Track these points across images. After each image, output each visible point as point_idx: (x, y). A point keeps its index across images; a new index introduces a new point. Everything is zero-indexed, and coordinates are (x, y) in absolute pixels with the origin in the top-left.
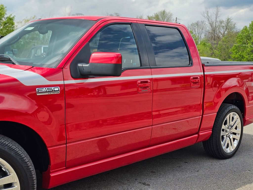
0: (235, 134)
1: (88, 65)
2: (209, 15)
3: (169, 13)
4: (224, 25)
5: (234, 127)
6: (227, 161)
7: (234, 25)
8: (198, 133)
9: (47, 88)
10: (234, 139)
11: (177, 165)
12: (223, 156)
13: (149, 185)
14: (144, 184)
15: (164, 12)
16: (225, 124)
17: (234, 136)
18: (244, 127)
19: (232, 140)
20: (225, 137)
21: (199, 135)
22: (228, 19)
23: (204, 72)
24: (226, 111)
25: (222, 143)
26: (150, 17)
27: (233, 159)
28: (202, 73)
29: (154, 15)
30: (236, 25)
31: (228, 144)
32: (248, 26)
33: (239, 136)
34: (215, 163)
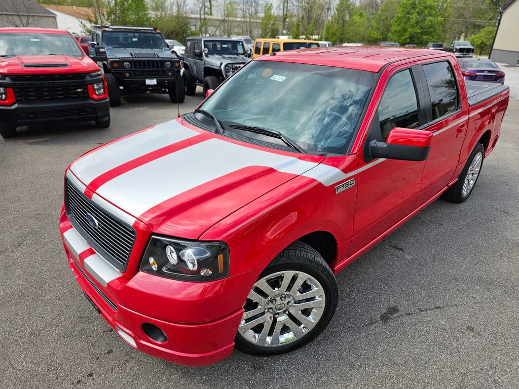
0: (473, 174)
1: (385, 146)
5: (475, 168)
8: (447, 185)
9: (344, 184)
10: (471, 180)
13: (402, 250)
14: (396, 247)
17: (473, 177)
19: (470, 182)
34: (453, 211)
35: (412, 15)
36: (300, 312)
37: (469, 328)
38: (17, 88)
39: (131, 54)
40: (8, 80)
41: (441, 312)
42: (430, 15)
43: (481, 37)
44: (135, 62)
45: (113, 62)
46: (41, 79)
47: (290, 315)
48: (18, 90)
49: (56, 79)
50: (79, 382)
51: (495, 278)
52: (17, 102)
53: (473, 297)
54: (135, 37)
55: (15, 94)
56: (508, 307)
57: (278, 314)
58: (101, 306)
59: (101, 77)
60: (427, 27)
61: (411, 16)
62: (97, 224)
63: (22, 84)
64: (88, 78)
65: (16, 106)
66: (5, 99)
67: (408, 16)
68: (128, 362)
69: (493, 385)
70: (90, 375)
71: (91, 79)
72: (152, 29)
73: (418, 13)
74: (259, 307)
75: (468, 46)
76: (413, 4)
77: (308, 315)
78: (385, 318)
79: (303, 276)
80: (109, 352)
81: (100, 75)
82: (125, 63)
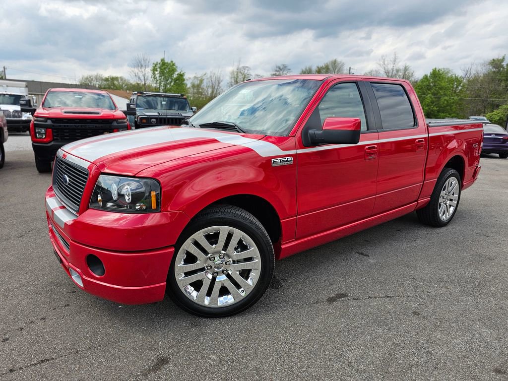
0: (451, 200)
1: (321, 132)
2: (386, 63)
3: (341, 62)
4: (401, 74)
5: (452, 193)
6: (443, 229)
7: (412, 74)
8: (417, 201)
9: (281, 159)
10: (450, 206)
11: (391, 233)
12: (439, 224)
13: (368, 256)
14: (362, 254)
15: (335, 61)
16: (444, 190)
17: (451, 203)
18: (462, 192)
19: (448, 207)
20: (442, 204)
21: (418, 203)
22: (405, 68)
23: (428, 133)
24: (446, 176)
25: (439, 210)
26: (319, 67)
27: (449, 228)
28: (426, 136)
29: (323, 65)
30: (414, 74)
31: (444, 211)
32: (429, 75)
33: (456, 202)
34: (431, 232)
35: (427, 95)
36: (238, 273)
37: (415, 313)
38: (55, 129)
39: (159, 113)
40: (49, 122)
41: (390, 300)
42: (445, 95)
43: (498, 113)
44: (161, 118)
45: (142, 119)
46: (76, 123)
47: (228, 276)
48: (55, 131)
49: (88, 123)
50: (32, 322)
51: (456, 280)
52: (54, 140)
53: (427, 292)
54: (164, 101)
55: (53, 134)
56: (462, 301)
57: (217, 273)
58: (64, 257)
59: (126, 124)
60: (443, 106)
61: (426, 97)
62: (68, 181)
63: (60, 126)
64: (115, 124)
65: (52, 143)
66: (45, 138)
67: (423, 96)
68: (80, 313)
69: (425, 354)
70: (43, 319)
71: (117, 124)
72: (180, 95)
73: (433, 94)
74: (198, 262)
75: (485, 120)
76: (428, 85)
77: (247, 278)
78: (331, 300)
79: (238, 234)
80: (66, 306)
81: (125, 123)
82: (152, 120)
